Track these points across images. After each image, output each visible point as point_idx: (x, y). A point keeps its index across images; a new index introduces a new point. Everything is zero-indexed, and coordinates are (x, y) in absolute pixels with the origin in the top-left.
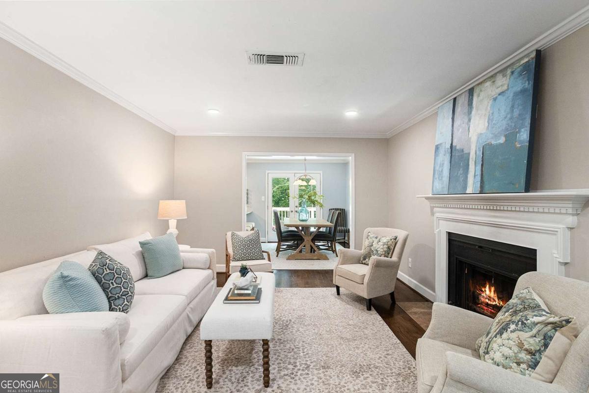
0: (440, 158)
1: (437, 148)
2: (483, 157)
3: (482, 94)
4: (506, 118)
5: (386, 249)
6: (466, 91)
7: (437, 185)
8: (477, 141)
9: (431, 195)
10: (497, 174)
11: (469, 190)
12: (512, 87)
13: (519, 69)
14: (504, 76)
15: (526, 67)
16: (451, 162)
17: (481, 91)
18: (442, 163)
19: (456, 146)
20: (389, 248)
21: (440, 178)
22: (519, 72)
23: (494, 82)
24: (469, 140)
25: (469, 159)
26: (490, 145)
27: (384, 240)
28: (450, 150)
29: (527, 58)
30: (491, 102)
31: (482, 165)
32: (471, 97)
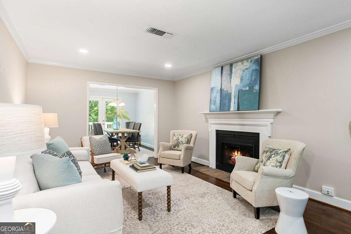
0: (214, 94)
1: (212, 89)
2: (238, 95)
3: (237, 67)
4: (249, 79)
5: (187, 141)
6: (229, 64)
7: (213, 107)
8: (235, 88)
9: (209, 112)
10: (246, 103)
11: (232, 109)
12: (251, 67)
13: (254, 61)
14: (247, 62)
15: (257, 60)
16: (221, 97)
17: (236, 66)
18: (215, 96)
19: (223, 89)
20: (188, 140)
21: (215, 104)
22: (254, 62)
23: (242, 63)
24: (231, 87)
25: (231, 95)
26: (242, 90)
27: (185, 136)
28: (220, 91)
29: (257, 56)
30: (242, 72)
31: (238, 99)
32: (231, 68)
